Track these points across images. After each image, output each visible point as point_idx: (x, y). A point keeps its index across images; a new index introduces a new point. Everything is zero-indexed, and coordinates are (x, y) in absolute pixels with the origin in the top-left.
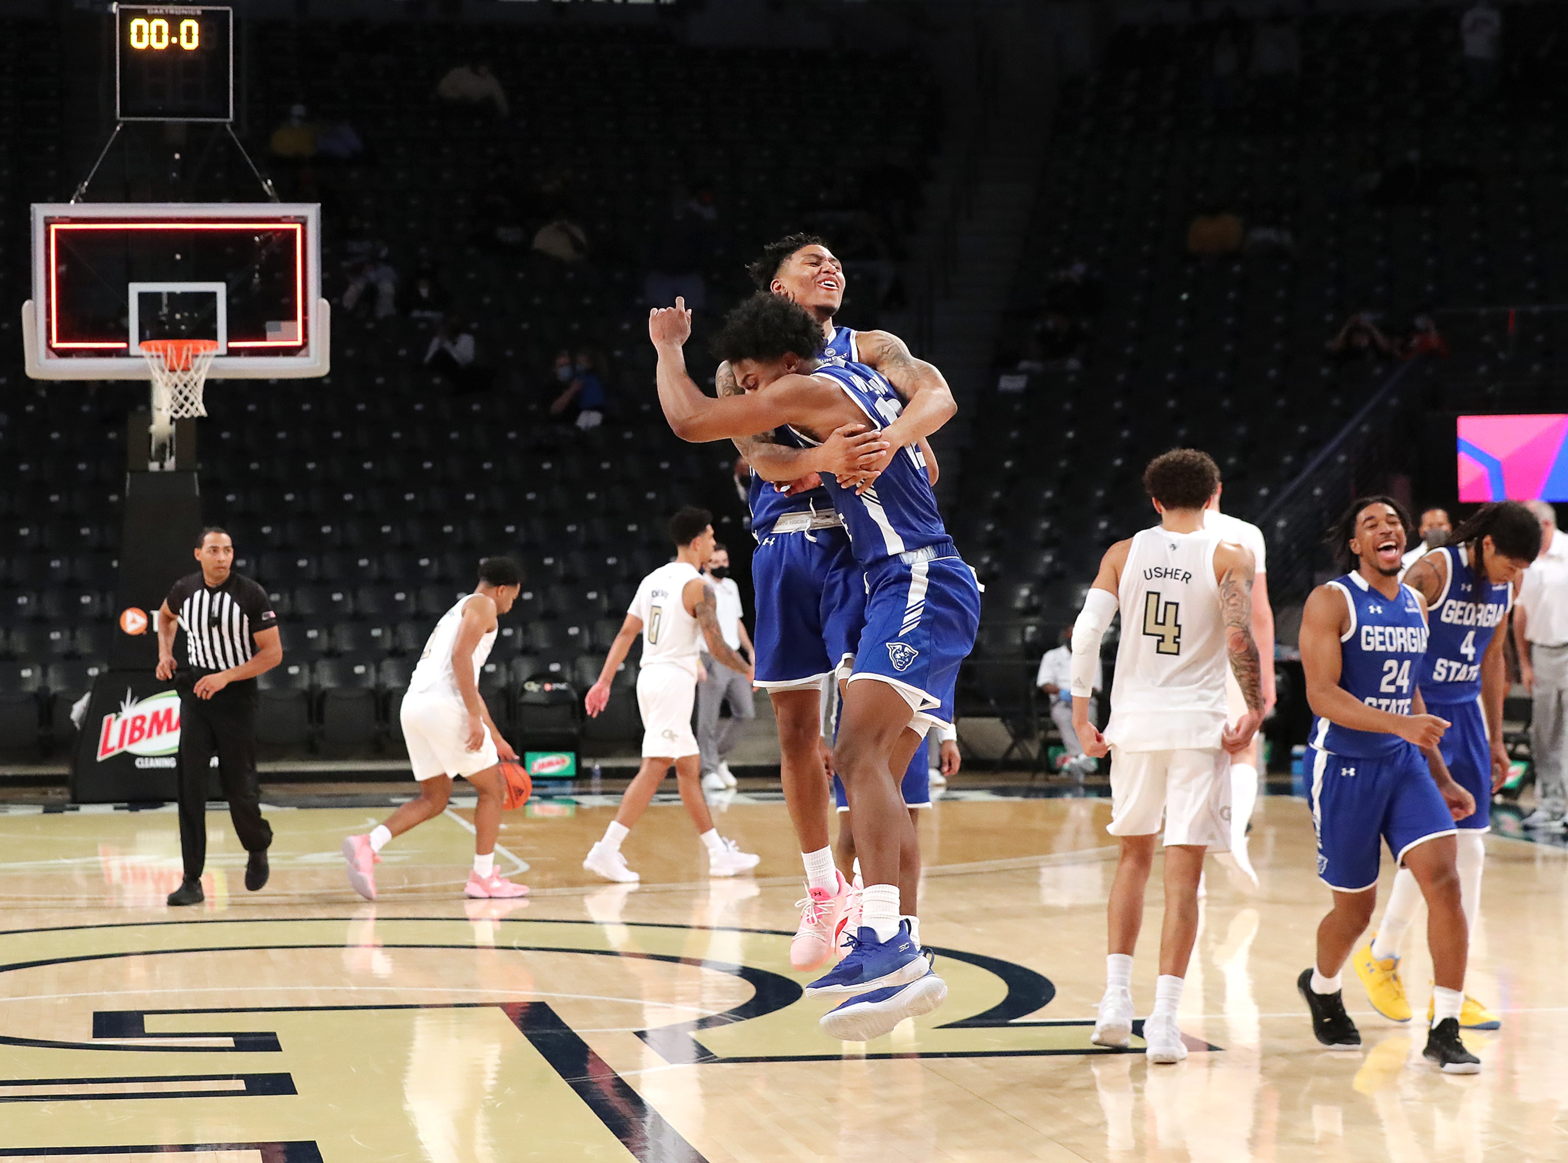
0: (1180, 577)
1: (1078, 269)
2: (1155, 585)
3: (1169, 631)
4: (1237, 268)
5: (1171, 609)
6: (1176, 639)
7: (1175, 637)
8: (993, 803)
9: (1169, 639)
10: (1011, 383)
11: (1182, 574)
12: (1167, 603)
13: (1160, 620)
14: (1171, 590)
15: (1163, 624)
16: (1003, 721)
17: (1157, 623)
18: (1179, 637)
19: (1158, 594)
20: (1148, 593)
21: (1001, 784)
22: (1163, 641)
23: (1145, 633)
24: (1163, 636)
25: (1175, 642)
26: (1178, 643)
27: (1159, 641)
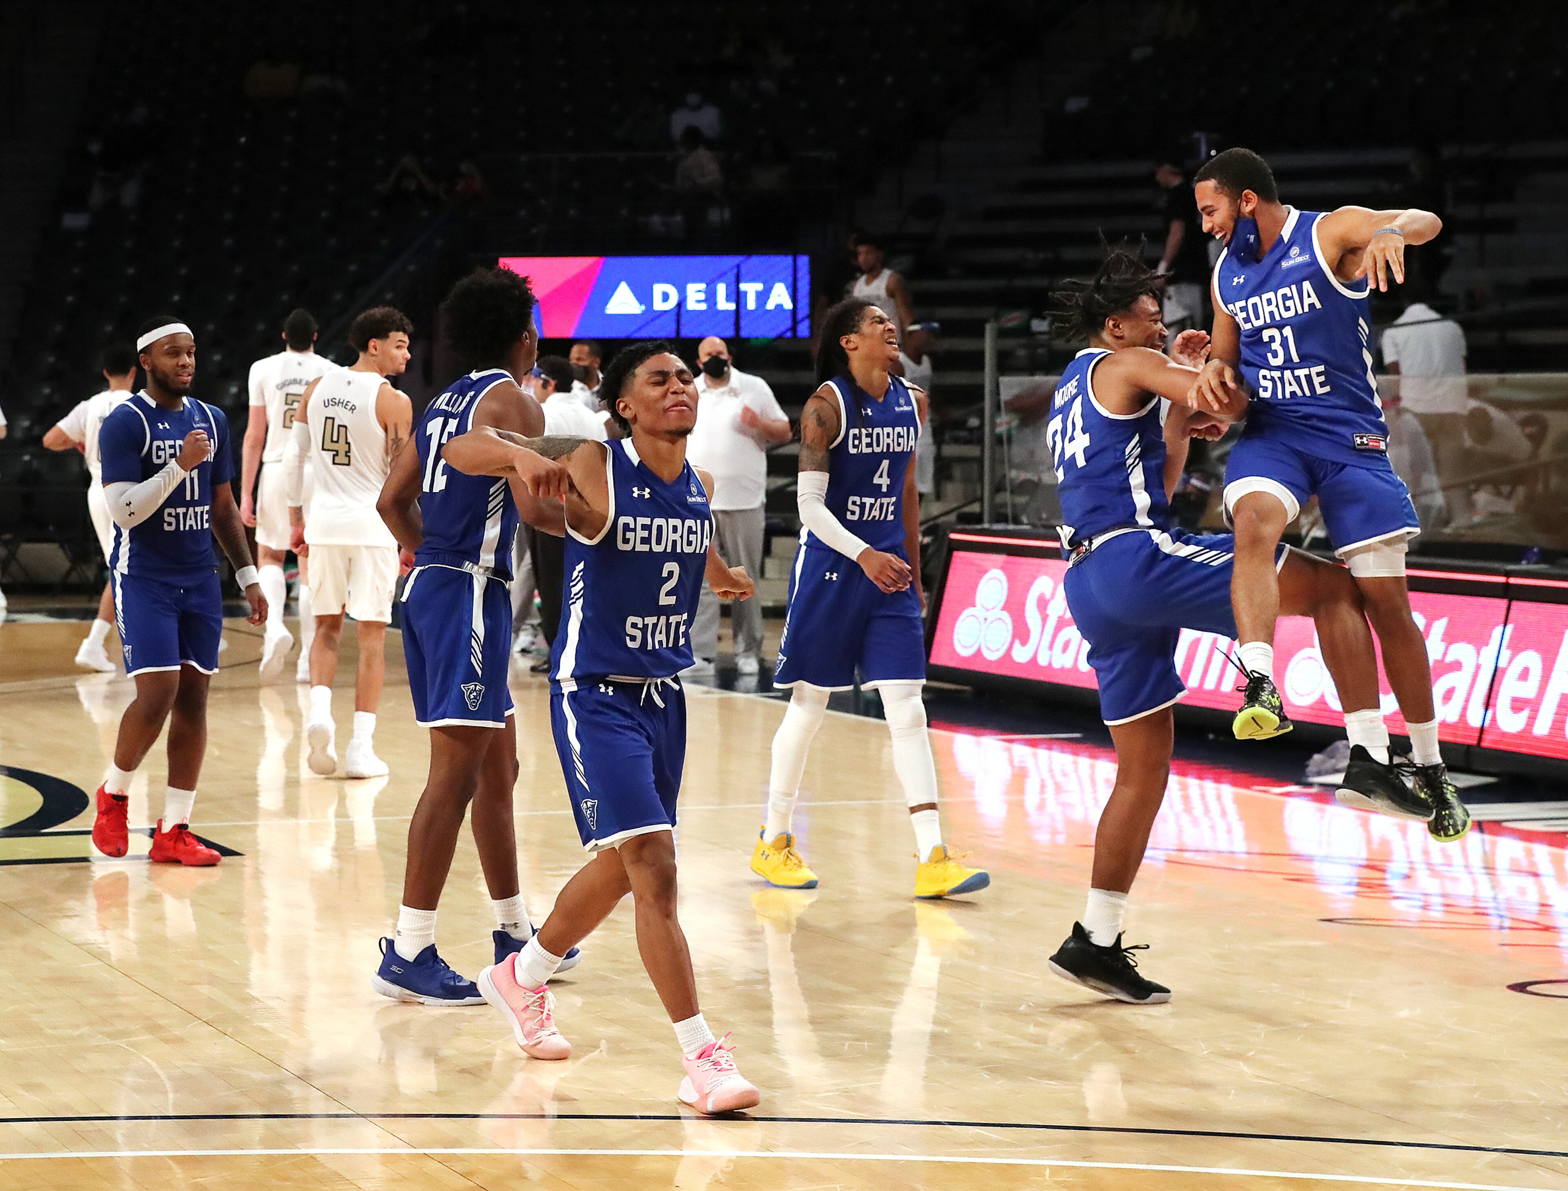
0: (349, 407)
1: (140, 112)
2: (331, 412)
3: (341, 447)
4: (293, 114)
5: (342, 430)
6: (347, 454)
7: (346, 452)
8: (46, 624)
9: (342, 453)
10: (74, 221)
11: (350, 405)
12: (339, 426)
13: (335, 439)
14: (342, 416)
15: (337, 442)
16: (62, 546)
17: (332, 441)
18: (349, 451)
19: (333, 419)
20: (327, 418)
21: (58, 606)
22: (337, 455)
23: (323, 449)
24: (337, 451)
25: (347, 456)
26: (349, 457)
27: (334, 456)
